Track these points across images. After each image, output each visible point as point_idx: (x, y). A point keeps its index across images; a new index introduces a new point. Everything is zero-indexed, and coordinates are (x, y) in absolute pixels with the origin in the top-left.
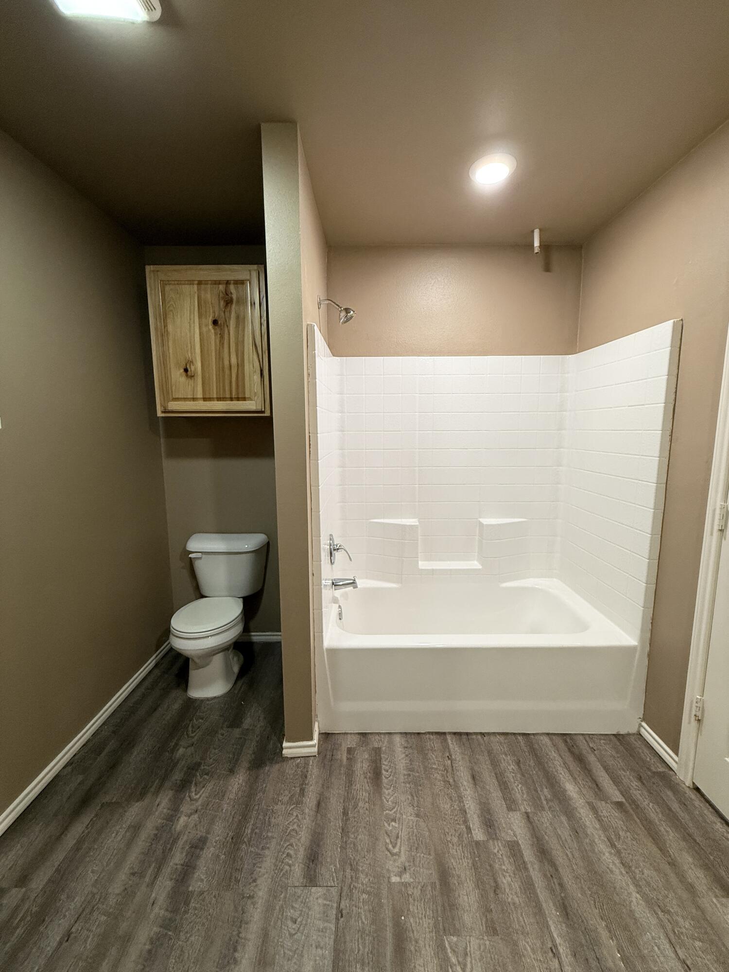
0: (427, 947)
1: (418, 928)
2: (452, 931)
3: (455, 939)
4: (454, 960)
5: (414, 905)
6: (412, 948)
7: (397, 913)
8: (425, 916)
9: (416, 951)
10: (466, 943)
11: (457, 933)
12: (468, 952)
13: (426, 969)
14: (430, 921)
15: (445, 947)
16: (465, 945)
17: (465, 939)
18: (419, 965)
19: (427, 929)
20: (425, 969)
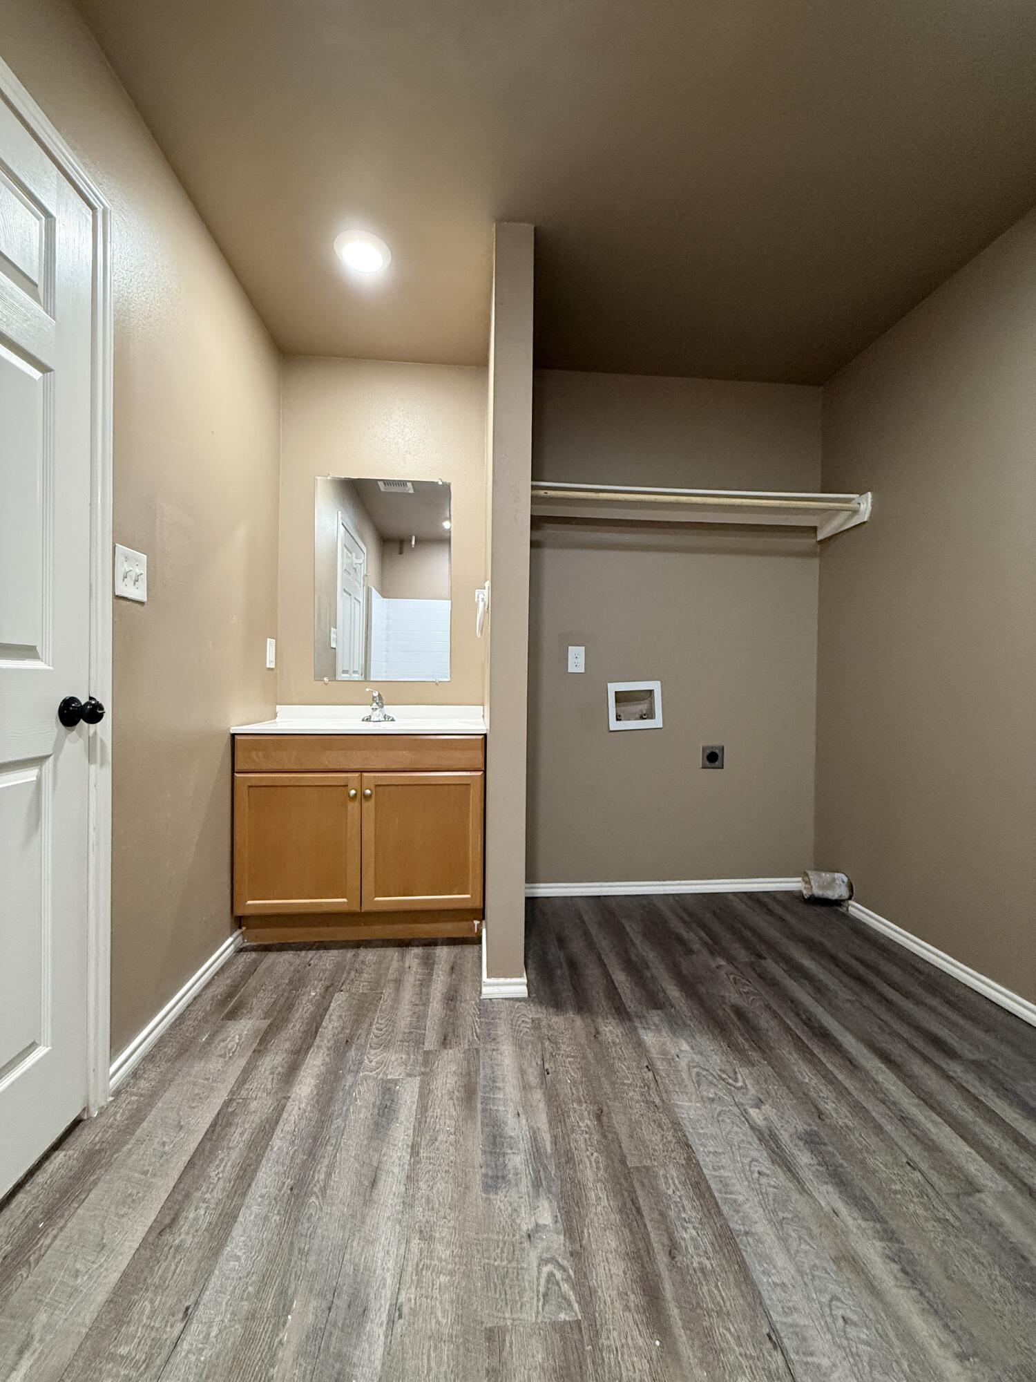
0: (608, 1300)
1: (627, 1329)
2: (568, 1328)
3: (563, 1316)
4: (565, 1287)
5: (640, 1371)
6: (632, 1297)
7: (670, 1349)
8: (617, 1351)
9: (626, 1294)
10: (543, 1310)
11: (559, 1327)
12: (541, 1298)
13: (607, 1271)
14: (606, 1343)
15: (580, 1303)
16: (545, 1310)
17: (544, 1317)
18: (618, 1275)
19: (611, 1328)
20: (610, 1270)
